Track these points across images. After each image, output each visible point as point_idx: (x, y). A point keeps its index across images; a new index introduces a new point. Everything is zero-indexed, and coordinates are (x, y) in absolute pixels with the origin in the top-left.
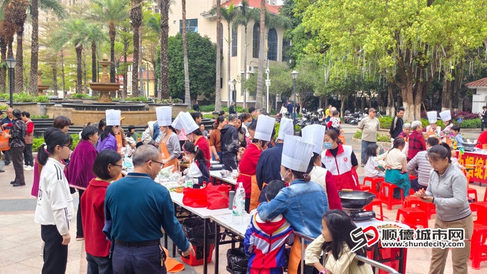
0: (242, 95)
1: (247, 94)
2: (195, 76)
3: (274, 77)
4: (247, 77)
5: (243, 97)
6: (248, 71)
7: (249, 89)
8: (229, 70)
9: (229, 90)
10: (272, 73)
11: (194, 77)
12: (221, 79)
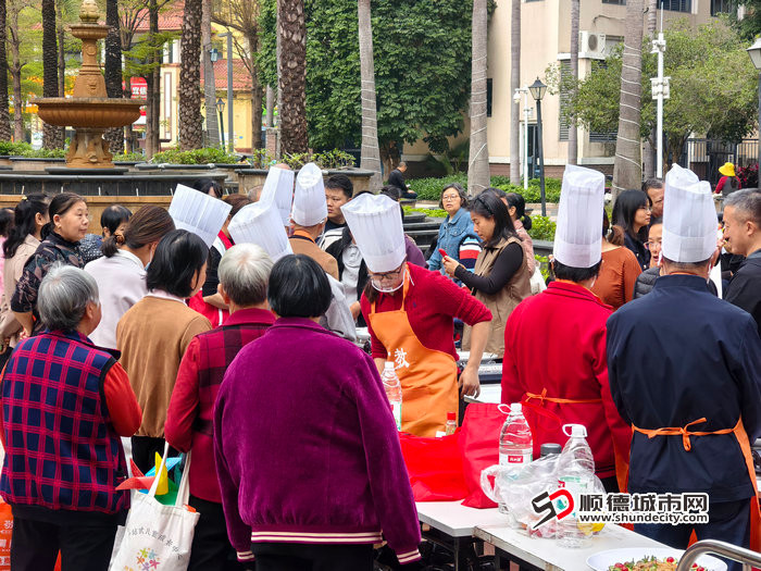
0: (562, 137)
1: (582, 133)
2: (394, 73)
3: (683, 71)
4: (583, 72)
5: (565, 145)
6: (584, 51)
7: (590, 118)
8: (517, 50)
9: (517, 121)
10: (675, 58)
11: (391, 77)
12: (489, 84)
